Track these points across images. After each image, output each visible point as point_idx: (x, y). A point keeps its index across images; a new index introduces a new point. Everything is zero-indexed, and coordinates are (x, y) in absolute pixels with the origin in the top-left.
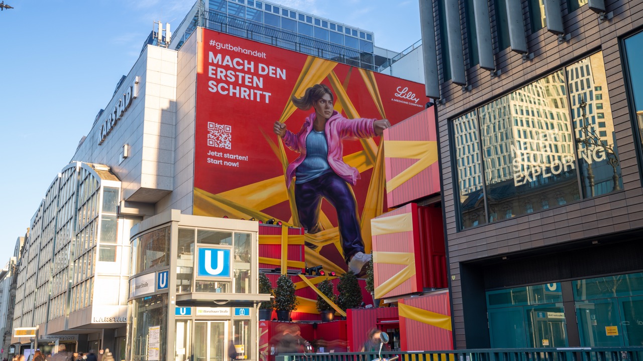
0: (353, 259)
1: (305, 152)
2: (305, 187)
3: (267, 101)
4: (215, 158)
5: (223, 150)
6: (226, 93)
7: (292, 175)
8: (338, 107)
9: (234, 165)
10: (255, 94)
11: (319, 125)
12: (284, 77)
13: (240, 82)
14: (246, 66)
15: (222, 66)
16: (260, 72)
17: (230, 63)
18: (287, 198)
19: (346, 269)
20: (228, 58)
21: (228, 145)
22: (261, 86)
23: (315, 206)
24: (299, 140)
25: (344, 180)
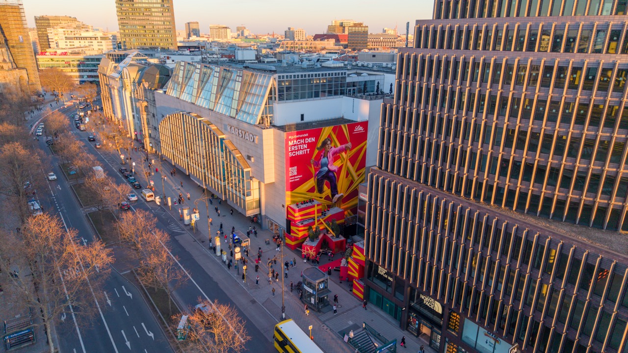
1: (320, 167)
2: (320, 179)
3: (308, 152)
4: (292, 179)
6: (295, 155)
7: (316, 176)
8: (333, 145)
9: (298, 179)
10: (304, 151)
11: (326, 155)
12: (314, 141)
13: (299, 149)
14: (301, 141)
15: (293, 145)
16: (306, 142)
17: (296, 143)
19: (332, 202)
22: (306, 147)
23: (323, 184)
24: (318, 162)
25: (333, 172)
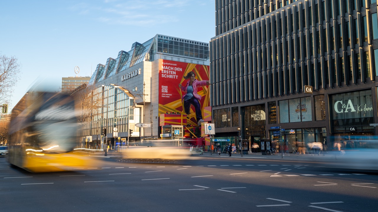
0: (199, 121)
1: (187, 92)
2: (187, 102)
3: (177, 78)
4: (163, 95)
5: (166, 93)
6: (166, 77)
7: (183, 99)
8: (196, 78)
9: (168, 97)
10: (174, 76)
11: (191, 84)
12: (181, 71)
13: (170, 73)
14: (171, 68)
15: (165, 70)
16: (175, 70)
17: (167, 68)
18: (182, 105)
20: (167, 67)
21: (167, 92)
22: (175, 74)
23: (189, 107)
24: (185, 88)
25: (197, 99)
